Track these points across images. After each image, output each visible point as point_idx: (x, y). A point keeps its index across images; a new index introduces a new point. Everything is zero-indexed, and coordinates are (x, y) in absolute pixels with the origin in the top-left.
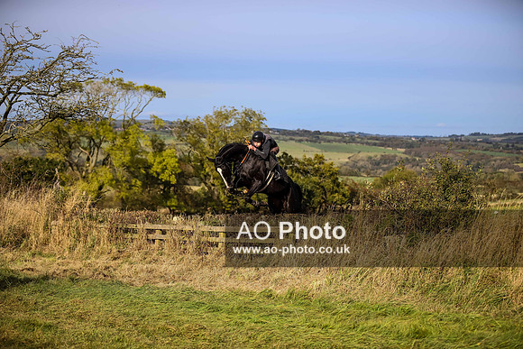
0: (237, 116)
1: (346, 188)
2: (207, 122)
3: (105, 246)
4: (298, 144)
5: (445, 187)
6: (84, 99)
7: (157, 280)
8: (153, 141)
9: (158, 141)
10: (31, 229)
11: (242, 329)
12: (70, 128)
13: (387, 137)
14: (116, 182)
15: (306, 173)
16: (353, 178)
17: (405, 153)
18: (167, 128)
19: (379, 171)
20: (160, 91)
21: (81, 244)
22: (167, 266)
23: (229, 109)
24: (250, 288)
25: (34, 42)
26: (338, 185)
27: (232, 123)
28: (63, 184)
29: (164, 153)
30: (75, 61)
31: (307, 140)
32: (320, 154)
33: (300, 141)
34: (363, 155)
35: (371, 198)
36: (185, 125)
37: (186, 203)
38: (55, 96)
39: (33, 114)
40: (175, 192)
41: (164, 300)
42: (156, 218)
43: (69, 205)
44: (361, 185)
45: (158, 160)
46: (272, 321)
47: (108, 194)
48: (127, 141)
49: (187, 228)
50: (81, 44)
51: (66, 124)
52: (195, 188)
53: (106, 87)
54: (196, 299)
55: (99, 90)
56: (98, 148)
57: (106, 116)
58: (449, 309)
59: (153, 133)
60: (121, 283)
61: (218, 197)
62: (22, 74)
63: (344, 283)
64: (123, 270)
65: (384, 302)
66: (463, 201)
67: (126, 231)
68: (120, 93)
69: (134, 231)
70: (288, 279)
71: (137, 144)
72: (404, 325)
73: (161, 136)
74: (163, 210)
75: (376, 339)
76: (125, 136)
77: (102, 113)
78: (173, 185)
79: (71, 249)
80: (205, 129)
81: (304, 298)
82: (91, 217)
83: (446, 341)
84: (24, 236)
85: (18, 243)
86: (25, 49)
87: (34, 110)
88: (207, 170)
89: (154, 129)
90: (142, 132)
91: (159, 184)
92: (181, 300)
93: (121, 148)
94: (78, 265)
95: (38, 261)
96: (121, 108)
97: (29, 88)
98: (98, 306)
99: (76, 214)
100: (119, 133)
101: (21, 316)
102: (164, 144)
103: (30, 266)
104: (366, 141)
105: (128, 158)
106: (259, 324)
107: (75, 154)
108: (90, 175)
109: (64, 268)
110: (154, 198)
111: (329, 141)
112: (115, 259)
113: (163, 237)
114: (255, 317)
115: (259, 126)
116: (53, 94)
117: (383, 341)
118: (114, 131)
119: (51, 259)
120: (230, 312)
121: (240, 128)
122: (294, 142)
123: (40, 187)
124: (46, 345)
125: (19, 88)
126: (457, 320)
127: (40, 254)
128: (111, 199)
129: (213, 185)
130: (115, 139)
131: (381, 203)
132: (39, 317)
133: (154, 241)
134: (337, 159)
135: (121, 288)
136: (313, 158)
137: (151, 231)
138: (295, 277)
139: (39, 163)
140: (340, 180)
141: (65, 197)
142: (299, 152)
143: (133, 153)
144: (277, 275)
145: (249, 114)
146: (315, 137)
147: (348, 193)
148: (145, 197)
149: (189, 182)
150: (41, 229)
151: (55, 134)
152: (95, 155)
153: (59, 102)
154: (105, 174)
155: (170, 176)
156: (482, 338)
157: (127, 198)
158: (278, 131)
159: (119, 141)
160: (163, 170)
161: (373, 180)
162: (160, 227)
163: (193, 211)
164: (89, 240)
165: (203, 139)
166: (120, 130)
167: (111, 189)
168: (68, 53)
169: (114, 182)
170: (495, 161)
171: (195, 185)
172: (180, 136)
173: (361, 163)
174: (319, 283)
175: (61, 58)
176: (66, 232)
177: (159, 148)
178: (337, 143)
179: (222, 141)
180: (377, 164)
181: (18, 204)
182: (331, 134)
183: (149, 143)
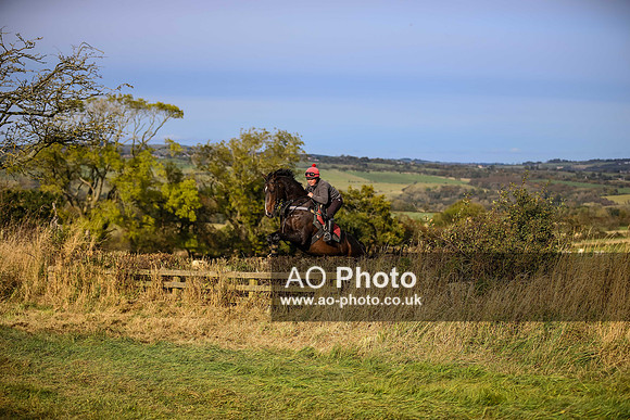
0: (269, 140)
1: (400, 226)
2: (233, 147)
3: (113, 296)
4: (342, 173)
5: (521, 224)
6: (85, 120)
7: (176, 337)
8: (168, 171)
9: (174, 170)
10: (23, 276)
11: (279, 395)
12: (68, 154)
13: (448, 164)
14: (124, 220)
15: (351, 207)
16: (408, 213)
17: (470, 184)
18: (186, 154)
19: (439, 206)
20: (176, 110)
21: (84, 294)
22: (188, 319)
23: (259, 132)
24: (287, 345)
25: (26, 52)
26: (390, 222)
27: (263, 148)
28: (60, 222)
29: (182, 185)
30: (76, 74)
31: (353, 169)
32: (369, 185)
33: (345, 169)
34: (420, 186)
35: (431, 238)
36: (207, 151)
37: (208, 244)
38: (52, 116)
39: (25, 138)
40: (195, 231)
41: (184, 361)
42: (173, 262)
43: (69, 247)
44: (417, 221)
45: (174, 192)
46: (314, 385)
47: (114, 234)
48: (136, 169)
49: (211, 274)
50: (82, 54)
51: (64, 150)
52: (219, 227)
53: (111, 105)
54: (222, 359)
55: (103, 109)
56: (103, 178)
57: (112, 139)
58: (526, 370)
59: (167, 161)
60: (132, 341)
61: (246, 237)
62: (13, 90)
63: (400, 339)
64: (135, 325)
65: (448, 362)
66: (542, 241)
67: (138, 278)
68: (129, 112)
69: (147, 278)
70: (332, 336)
71: (149, 173)
72: (473, 390)
73: (178, 163)
74: (180, 253)
75: (439, 407)
76: (135, 164)
77: (107, 136)
78: (192, 223)
79: (72, 300)
80: (230, 155)
81: (353, 358)
82: (95, 261)
83: (524, 409)
84: (15, 285)
85: (8, 293)
86: (16, 60)
87: (27, 134)
88: (233, 205)
89: (169, 156)
90: (156, 159)
91: (175, 222)
92: (204, 360)
93: (129, 178)
94: (81, 319)
95: (33, 314)
96: (130, 131)
97: (20, 107)
98: (105, 368)
99: (77, 258)
100: (127, 161)
101: (12, 380)
102: (182, 175)
103: (22, 319)
104: (423, 169)
105: (138, 190)
106: (298, 389)
107: (75, 186)
108: (93, 212)
109: (64, 322)
110: (169, 238)
111: (379, 170)
112: (124, 311)
113: (182, 285)
114: (293, 380)
115: (295, 151)
116: (49, 113)
117: (448, 409)
118: (121, 158)
119: (47, 312)
120: (264, 374)
121: (272, 154)
122: (336, 171)
123: (35, 226)
124: (44, 415)
125: (8, 107)
126: (537, 384)
127: (35, 306)
128: (117, 240)
129: (241, 223)
130: (123, 167)
131: (444, 244)
132: (35, 381)
133: (171, 289)
134: (388, 191)
135: (132, 346)
136: (360, 190)
137: (167, 278)
138: (341, 332)
139: (32, 196)
140: (392, 217)
141: (63, 237)
142: (343, 183)
143: (144, 185)
144: (319, 330)
145: (283, 138)
146: (362, 165)
147: (402, 232)
148: (159, 237)
149: (211, 219)
150: (35, 276)
151: (50, 162)
152: (99, 186)
153: (56, 124)
154: (111, 210)
155: (188, 211)
156: (567, 405)
157: (137, 238)
158: (318, 157)
159: (127, 170)
160: (180, 205)
161: (432, 215)
162: (178, 273)
163: (216, 253)
164: (93, 288)
165: (228, 168)
166: (128, 158)
167: (118, 227)
168: (67, 64)
169: (122, 219)
170: (578, 193)
171: (218, 222)
172: (200, 164)
173: (417, 196)
174: (369, 339)
175: (59, 70)
176: (66, 280)
177: (175, 178)
178: (389, 173)
179: (251, 170)
180: (437, 197)
181: (8, 246)
182: (382, 161)
183: (163, 172)
